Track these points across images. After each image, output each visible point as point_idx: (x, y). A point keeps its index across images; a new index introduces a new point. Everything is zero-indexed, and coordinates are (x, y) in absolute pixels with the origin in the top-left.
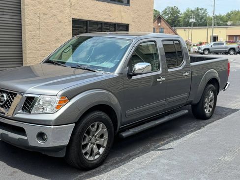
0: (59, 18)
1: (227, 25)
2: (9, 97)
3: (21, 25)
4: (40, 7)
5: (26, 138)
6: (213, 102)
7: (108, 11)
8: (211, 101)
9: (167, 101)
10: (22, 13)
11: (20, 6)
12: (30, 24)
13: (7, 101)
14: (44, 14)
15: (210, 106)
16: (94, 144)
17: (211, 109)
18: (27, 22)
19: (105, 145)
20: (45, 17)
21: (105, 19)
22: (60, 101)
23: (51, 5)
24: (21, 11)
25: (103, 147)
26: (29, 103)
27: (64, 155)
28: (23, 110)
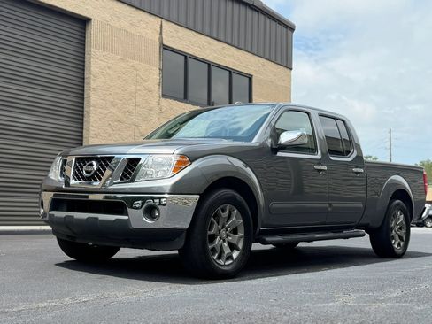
2: (101, 165)
3: (82, 136)
4: (114, 110)
5: (126, 217)
6: (404, 231)
8: (400, 228)
10: (85, 119)
11: (83, 107)
14: (119, 121)
15: (401, 238)
16: (224, 241)
17: (402, 243)
19: (240, 246)
22: (179, 162)
23: (131, 108)
24: (83, 115)
25: (238, 249)
26: (131, 168)
28: (122, 179)
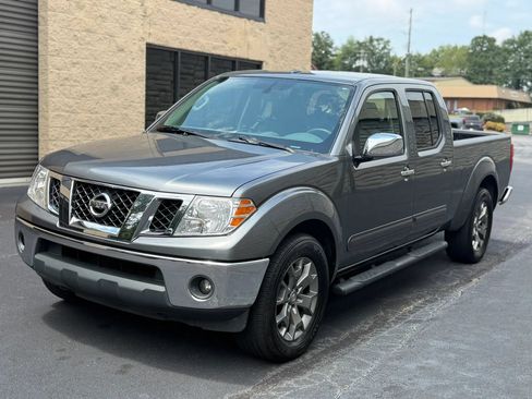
0: (120, 41)
1: (432, 76)
3: (37, 53)
4: (81, 15)
6: (485, 227)
7: (222, 31)
8: (482, 224)
9: (414, 219)
10: (40, 27)
11: (37, 11)
12: (58, 53)
13: (114, 208)
14: (88, 31)
15: (481, 236)
16: (293, 306)
17: (482, 242)
18: (51, 48)
19: (313, 310)
20: (88, 39)
21: (214, 48)
23: (104, 11)
24: (37, 22)
25: (309, 313)
27: (244, 326)
28: (151, 227)
